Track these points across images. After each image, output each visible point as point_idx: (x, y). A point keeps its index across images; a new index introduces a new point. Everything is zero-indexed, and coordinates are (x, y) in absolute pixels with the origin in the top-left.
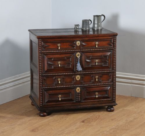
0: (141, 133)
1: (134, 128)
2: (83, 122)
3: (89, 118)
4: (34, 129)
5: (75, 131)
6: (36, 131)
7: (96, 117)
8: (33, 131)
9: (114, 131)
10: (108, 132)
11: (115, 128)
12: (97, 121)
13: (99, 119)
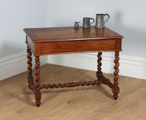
0: (123, 116)
1: (117, 110)
2: (69, 102)
3: (76, 99)
4: (20, 110)
5: (60, 113)
6: (22, 112)
7: (83, 98)
8: (19, 112)
9: (97, 114)
10: (91, 114)
11: (99, 111)
12: (83, 101)
13: (85, 99)
